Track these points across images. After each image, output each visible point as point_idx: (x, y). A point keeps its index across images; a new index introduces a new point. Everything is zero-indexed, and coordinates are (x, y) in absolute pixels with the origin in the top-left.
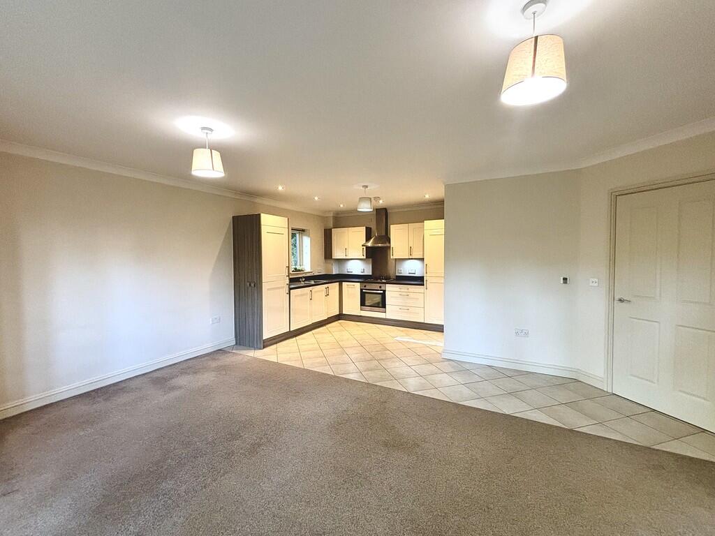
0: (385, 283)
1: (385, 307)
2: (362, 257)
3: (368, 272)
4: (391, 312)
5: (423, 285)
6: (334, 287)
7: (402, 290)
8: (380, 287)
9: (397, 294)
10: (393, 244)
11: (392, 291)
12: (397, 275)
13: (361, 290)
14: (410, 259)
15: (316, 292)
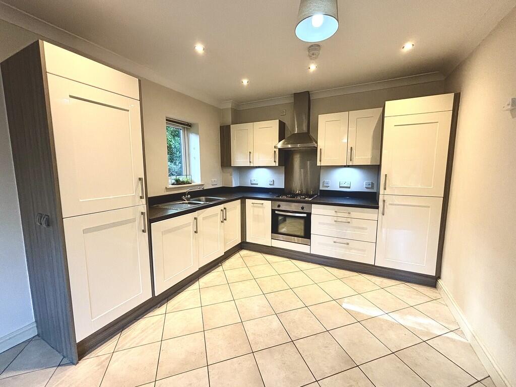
0: (311, 203)
1: (310, 238)
2: (274, 164)
3: (280, 184)
4: (319, 245)
5: (378, 208)
6: (234, 207)
7: (339, 214)
8: (303, 208)
9: (330, 220)
10: (321, 144)
11: (321, 215)
12: (321, 188)
13: (273, 211)
14: (349, 166)
15: (204, 219)
